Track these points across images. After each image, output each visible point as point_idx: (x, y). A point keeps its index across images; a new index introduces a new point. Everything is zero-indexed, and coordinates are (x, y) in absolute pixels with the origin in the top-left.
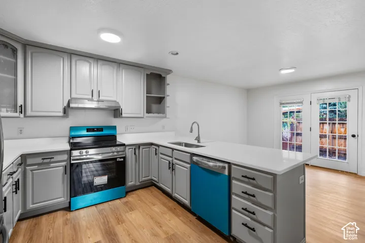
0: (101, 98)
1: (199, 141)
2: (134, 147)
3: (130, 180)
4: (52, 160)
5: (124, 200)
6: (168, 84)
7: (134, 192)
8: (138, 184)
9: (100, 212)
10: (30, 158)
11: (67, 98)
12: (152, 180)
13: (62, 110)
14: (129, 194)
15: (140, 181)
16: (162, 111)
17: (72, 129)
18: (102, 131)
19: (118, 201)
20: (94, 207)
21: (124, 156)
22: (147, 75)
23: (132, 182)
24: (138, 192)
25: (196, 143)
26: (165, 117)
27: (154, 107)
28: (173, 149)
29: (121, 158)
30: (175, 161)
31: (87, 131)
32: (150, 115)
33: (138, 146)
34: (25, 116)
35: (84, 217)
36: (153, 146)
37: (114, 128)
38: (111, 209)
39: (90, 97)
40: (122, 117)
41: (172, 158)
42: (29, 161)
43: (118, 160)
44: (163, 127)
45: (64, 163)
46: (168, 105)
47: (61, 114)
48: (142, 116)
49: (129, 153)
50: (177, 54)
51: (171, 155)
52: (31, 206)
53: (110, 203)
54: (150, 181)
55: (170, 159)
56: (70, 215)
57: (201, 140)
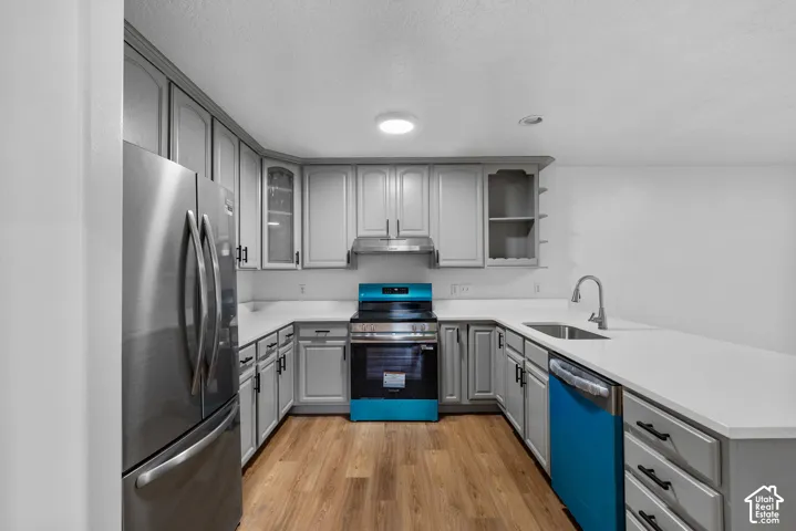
0: (402, 233)
1: (602, 326)
2: (456, 327)
3: (450, 393)
4: (328, 335)
5: (434, 426)
6: (544, 190)
7: (456, 417)
8: (466, 402)
9: (388, 435)
10: (304, 328)
11: (352, 238)
12: (495, 399)
13: (345, 258)
14: (448, 418)
15: (470, 397)
16: (528, 253)
17: (363, 288)
18: (407, 293)
19: (422, 426)
20: (383, 424)
21: (435, 341)
22: (490, 176)
23: (452, 395)
24: (464, 419)
25: (593, 328)
26: (536, 266)
27: (513, 243)
28: (525, 338)
29: (428, 344)
30: (528, 365)
31: (384, 293)
32: (499, 261)
33: (467, 325)
34: (303, 268)
35: (364, 434)
36: (498, 329)
37: (428, 287)
38: (406, 435)
39: (385, 233)
40: (439, 268)
41: (524, 356)
42: (304, 332)
43: (424, 347)
44: (538, 289)
45: (342, 342)
46: (542, 238)
47: (344, 264)
48: (480, 263)
49: (448, 337)
50: (540, 120)
51: (521, 350)
52: (305, 398)
53: (408, 425)
54: (492, 402)
55: (520, 359)
56: (349, 426)
57: (609, 322)
